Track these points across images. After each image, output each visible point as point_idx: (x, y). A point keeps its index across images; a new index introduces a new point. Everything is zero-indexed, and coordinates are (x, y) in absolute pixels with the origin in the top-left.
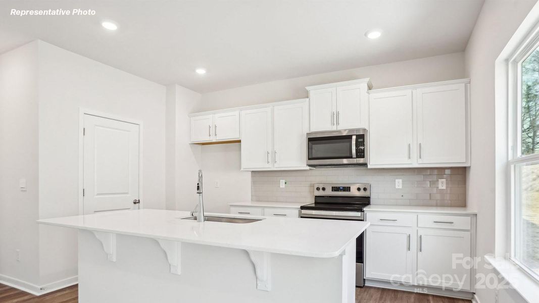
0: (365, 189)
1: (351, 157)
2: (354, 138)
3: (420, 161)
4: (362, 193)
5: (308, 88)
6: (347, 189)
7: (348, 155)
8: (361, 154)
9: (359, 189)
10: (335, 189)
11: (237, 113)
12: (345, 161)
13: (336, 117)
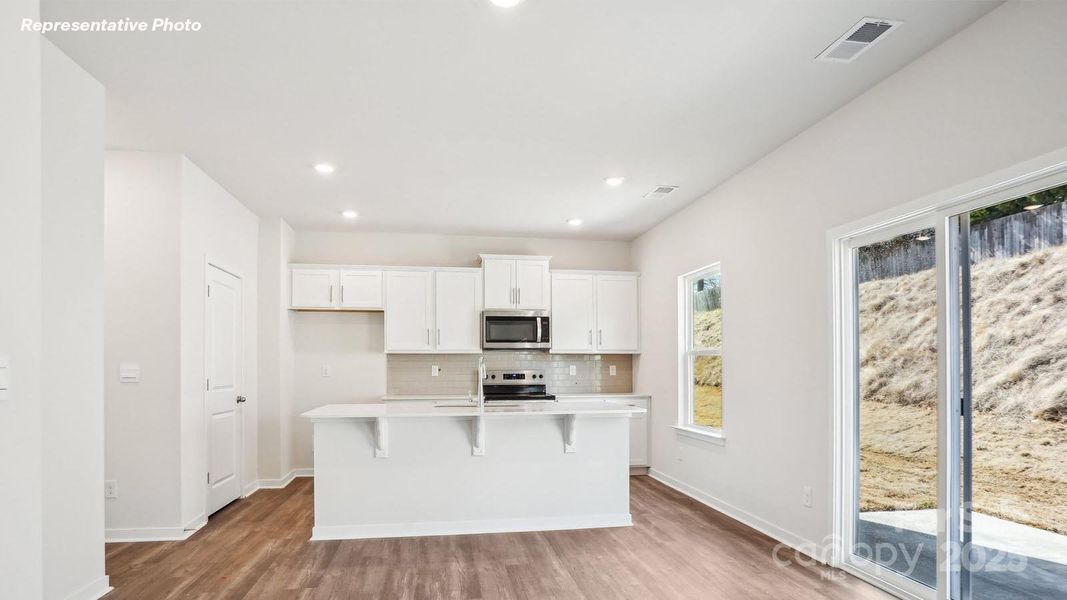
0: (541, 377)
1: (535, 341)
2: (539, 320)
3: (600, 348)
4: (537, 381)
5: (482, 256)
6: (522, 377)
7: (531, 339)
8: (546, 338)
9: (534, 377)
10: (508, 377)
11: (378, 273)
12: (528, 345)
13: (515, 295)
